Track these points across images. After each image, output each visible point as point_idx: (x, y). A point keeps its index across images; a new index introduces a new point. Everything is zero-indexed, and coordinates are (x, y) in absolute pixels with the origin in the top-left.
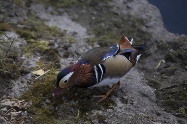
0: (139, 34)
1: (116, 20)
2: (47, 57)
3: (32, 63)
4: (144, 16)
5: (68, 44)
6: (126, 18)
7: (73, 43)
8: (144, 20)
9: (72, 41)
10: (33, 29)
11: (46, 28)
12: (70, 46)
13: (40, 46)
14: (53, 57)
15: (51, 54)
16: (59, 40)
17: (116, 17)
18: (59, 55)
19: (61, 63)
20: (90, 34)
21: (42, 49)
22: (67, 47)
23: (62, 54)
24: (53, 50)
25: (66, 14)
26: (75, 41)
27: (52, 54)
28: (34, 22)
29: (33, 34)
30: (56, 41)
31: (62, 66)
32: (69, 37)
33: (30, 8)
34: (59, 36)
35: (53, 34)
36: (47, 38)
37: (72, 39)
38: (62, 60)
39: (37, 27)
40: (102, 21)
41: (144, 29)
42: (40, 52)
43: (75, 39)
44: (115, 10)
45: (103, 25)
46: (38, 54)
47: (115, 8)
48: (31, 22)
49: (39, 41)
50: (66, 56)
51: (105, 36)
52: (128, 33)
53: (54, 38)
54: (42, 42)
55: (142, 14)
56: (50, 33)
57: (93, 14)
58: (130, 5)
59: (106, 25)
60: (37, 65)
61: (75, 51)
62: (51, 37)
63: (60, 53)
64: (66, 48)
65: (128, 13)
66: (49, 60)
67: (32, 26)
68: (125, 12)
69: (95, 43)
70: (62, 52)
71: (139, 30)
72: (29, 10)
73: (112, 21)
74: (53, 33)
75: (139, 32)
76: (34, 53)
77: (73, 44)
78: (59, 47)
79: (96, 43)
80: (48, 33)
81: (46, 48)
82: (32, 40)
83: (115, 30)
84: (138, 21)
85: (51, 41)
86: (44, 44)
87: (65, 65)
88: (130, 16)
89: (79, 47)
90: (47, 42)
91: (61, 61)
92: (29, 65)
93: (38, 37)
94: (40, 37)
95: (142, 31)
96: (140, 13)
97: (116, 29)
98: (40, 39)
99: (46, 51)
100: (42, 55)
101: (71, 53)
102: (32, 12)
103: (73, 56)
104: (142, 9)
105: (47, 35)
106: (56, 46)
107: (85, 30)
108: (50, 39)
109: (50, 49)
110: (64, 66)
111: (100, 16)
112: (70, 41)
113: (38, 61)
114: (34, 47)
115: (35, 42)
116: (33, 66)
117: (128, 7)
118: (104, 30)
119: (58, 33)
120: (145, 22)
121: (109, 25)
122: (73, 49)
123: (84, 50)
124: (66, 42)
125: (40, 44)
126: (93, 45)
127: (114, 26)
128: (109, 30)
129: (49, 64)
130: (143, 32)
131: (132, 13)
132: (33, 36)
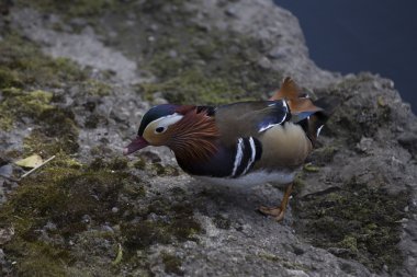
0: (253, 74)
1: (202, 42)
2: (48, 126)
3: (14, 140)
4: (264, 34)
5: (95, 96)
6: (224, 39)
7: (107, 94)
8: (264, 43)
9: (105, 91)
10: (16, 65)
11: (44, 62)
12: (100, 103)
13: (32, 102)
14: (61, 128)
15: (57, 120)
16: (75, 89)
17: (200, 37)
18: (76, 123)
19: (79, 141)
20: (144, 75)
21: (35, 108)
22: (94, 103)
23: (81, 120)
24: (62, 110)
25: (89, 29)
26: (110, 92)
27: (60, 120)
28: (18, 48)
29: (16, 75)
30: (67, 90)
31: (81, 146)
32: (97, 81)
33: (8, 18)
34: (76, 80)
35: (60, 76)
36: (47, 85)
37: (104, 86)
38: (83, 134)
39: (23, 61)
40: (171, 46)
41: (264, 62)
42: (32, 116)
43: (112, 86)
44: (199, 20)
45: (173, 53)
46: (27, 120)
47: (200, 16)
48: (10, 50)
49: (30, 91)
50: (91, 125)
51: (178, 79)
52: (230, 72)
53: (63, 84)
54: (36, 93)
55: (260, 29)
56: (55, 73)
57: (150, 30)
58: (232, 10)
59: (179, 55)
60: (26, 146)
61: (112, 113)
62: (56, 82)
63: (77, 118)
64: (90, 106)
65: (230, 27)
66: (53, 134)
67: (13, 57)
68: (222, 25)
69: (155, 95)
70: (82, 115)
71: (252, 64)
72: (7, 22)
73: (193, 46)
74: (60, 73)
75: (254, 69)
76: (19, 119)
77: (106, 98)
78: (76, 104)
79: (159, 94)
80: (50, 73)
81: (46, 107)
82: (14, 90)
83: (201, 66)
84: (250, 46)
85: (57, 91)
86: (41, 98)
87: (89, 144)
88: (232, 34)
89: (121, 104)
90: (48, 94)
91: (80, 136)
92: (7, 145)
93: (27, 82)
94: (32, 82)
95: (260, 67)
96: (255, 27)
97: (202, 62)
98: (32, 88)
99: (47, 114)
100: (36, 123)
101: (102, 117)
102: (13, 26)
103: (107, 124)
104: (259, 18)
105: (49, 78)
106: (69, 101)
107: (132, 65)
108: (55, 86)
109: (55, 110)
110: (87, 147)
111: (165, 34)
112: (100, 90)
113: (27, 135)
114: (18, 105)
115: (20, 95)
116: (17, 148)
117: (229, 15)
118: (176, 65)
119: (73, 74)
120: (267, 47)
121: (187, 54)
122: (108, 108)
123: (132, 111)
124: (90, 94)
125: (33, 98)
126: (151, 100)
127: (197, 56)
128: (186, 64)
129: (53, 143)
130: (262, 69)
131: (238, 27)
132: (17, 79)
